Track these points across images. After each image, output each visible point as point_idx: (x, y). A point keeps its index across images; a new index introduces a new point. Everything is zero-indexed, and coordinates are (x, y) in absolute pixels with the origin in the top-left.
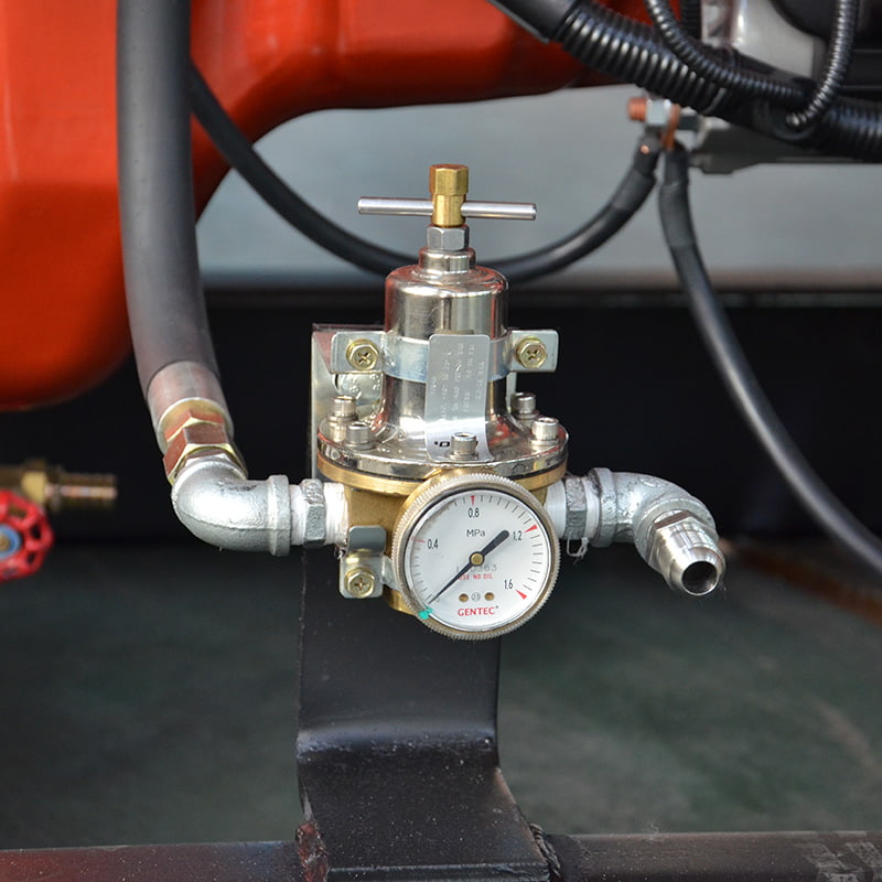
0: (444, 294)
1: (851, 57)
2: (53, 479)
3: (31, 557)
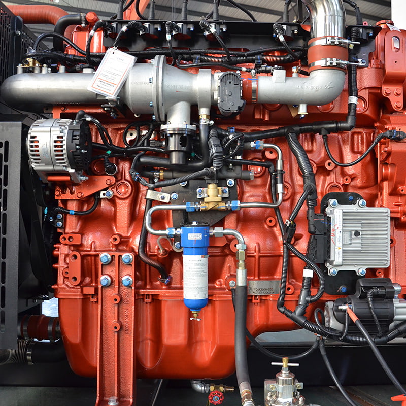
0: (285, 379)
1: (348, 328)
2: (224, 388)
3: (221, 401)
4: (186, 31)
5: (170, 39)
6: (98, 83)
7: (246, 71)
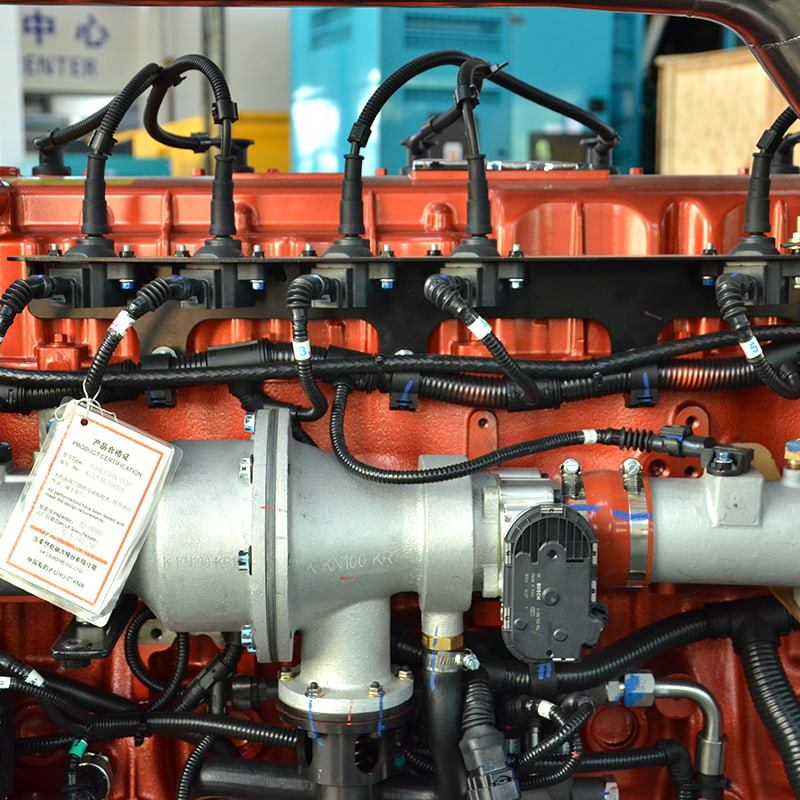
4: (362, 294)
5: (307, 356)
6: (29, 548)
7: (600, 441)
